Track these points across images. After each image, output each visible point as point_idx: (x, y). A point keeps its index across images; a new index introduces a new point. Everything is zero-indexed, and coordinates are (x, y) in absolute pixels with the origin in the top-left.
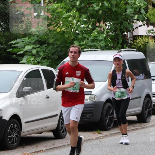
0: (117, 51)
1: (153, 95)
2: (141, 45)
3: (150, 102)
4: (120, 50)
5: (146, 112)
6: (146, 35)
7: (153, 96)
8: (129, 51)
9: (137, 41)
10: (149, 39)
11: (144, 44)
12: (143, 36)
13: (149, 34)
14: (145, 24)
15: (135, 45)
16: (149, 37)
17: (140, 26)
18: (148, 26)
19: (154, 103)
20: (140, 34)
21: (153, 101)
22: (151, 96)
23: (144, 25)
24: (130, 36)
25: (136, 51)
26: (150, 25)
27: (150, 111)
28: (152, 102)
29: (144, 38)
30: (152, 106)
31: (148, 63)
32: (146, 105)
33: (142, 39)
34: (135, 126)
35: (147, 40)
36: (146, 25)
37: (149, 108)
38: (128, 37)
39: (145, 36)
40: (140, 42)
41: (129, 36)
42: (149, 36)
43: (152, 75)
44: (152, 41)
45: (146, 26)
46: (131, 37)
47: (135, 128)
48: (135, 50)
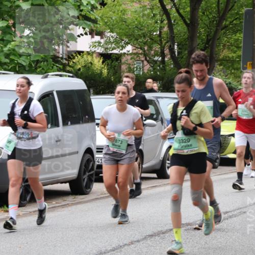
0: (42, 76)
1: (97, 149)
2: (79, 66)
3: (91, 161)
4: (46, 74)
5: (84, 177)
6: (89, 50)
7: (97, 152)
8: (61, 76)
9: (74, 61)
10: (94, 58)
11: (85, 66)
12: (83, 52)
13: (93, 49)
14: (88, 33)
15: (70, 66)
16: (95, 55)
17: (79, 36)
18: (93, 37)
19: (98, 163)
20: (79, 49)
21: (98, 159)
22: (95, 150)
23: (86, 34)
24: (63, 52)
25: (72, 77)
26: (96, 35)
27: (92, 175)
28: (94, 162)
29: (85, 56)
30: (95, 167)
31: (91, 97)
32: (85, 166)
33: (82, 57)
34: (65, 199)
35: (90, 58)
36: (90, 34)
37: (90, 171)
38: (59, 53)
39: (87, 52)
40: (78, 62)
41: (61, 52)
42: (93, 52)
43: (96, 117)
44: (99, 61)
45: (89, 36)
46: (65, 52)
47: (66, 203)
48: (71, 75)
